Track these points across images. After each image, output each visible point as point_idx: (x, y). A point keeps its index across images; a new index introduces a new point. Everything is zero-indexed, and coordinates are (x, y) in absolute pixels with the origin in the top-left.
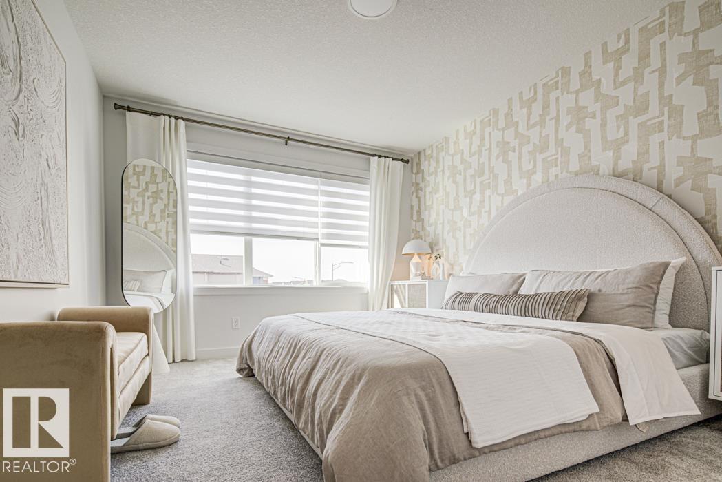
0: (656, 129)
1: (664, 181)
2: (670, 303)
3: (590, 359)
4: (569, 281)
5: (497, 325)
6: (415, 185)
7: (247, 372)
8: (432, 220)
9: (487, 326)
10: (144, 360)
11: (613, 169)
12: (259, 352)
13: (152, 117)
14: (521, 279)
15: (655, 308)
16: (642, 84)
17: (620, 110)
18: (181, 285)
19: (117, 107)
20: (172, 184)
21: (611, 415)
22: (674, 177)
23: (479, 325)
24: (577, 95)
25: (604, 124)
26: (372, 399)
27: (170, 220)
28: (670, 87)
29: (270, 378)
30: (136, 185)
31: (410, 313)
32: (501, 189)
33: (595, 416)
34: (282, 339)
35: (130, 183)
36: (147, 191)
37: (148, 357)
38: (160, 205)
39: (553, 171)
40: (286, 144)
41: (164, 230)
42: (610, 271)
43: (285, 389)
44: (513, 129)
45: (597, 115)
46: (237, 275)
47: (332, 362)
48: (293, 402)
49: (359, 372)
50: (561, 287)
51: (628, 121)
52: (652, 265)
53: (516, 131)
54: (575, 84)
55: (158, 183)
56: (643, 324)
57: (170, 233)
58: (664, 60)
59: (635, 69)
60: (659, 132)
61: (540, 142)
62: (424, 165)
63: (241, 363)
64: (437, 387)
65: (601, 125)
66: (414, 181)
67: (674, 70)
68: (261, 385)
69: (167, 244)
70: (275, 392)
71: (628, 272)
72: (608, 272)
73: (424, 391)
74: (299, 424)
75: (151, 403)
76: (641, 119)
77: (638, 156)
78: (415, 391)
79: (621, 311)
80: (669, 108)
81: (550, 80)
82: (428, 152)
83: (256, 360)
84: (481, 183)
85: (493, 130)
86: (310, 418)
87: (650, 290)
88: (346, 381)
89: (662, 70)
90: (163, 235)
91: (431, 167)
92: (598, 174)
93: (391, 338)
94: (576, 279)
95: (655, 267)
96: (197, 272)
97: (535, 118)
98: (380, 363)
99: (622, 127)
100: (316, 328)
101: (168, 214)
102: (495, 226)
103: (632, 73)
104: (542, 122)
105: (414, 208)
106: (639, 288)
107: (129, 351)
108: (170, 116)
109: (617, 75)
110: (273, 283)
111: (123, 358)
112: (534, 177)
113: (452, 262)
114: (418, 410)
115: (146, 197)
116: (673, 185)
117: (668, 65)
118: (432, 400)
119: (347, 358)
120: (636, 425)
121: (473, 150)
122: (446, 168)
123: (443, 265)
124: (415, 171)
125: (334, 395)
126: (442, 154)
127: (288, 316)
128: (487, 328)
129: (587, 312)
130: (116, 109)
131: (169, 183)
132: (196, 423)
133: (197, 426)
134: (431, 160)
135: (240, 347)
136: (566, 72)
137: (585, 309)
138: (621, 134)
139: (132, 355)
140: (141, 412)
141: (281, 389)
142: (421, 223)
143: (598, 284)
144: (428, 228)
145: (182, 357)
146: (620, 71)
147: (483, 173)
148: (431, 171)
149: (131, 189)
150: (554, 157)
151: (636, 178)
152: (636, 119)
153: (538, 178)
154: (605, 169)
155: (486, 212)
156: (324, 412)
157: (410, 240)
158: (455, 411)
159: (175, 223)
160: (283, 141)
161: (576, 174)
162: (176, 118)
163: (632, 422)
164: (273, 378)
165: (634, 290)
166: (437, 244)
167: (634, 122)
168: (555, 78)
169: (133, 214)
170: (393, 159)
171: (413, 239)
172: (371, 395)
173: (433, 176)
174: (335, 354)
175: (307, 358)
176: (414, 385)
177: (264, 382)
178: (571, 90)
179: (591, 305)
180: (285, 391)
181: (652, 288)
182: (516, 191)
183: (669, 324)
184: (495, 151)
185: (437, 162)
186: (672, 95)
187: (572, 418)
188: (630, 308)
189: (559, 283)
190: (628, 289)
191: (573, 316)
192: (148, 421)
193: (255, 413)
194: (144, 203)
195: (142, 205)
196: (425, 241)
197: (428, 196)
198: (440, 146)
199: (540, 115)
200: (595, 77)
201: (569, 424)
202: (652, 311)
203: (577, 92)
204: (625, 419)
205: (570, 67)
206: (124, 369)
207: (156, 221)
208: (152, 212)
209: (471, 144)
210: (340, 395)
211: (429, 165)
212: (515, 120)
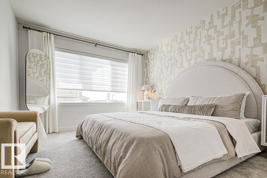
0: (238, 44)
1: (241, 63)
2: (244, 109)
3: (222, 131)
4: (207, 100)
5: (182, 118)
6: (145, 64)
7: (80, 137)
8: (152, 78)
9: (178, 118)
10: (34, 134)
11: (222, 58)
12: (85, 129)
13: (39, 33)
14: (188, 100)
15: (240, 111)
16: (232, 27)
17: (224, 37)
18: (52, 102)
19: (24, 27)
20: (49, 61)
21: (232, 154)
22: (245, 62)
23: (174, 118)
24: (208, 31)
25: (218, 42)
26: (139, 152)
27: (48, 76)
28: (243, 28)
29: (90, 141)
30: (34, 61)
31: (146, 113)
32: (179, 66)
33: (226, 155)
34: (95, 124)
35: (31, 60)
36: (38, 64)
37: (36, 133)
38: (44, 70)
39: (199, 59)
40: (96, 46)
41: (45, 80)
42: (223, 97)
43: (97, 145)
44: (183, 43)
45: (215, 39)
46: (76, 98)
47: (119, 135)
48: (101, 152)
49: (132, 140)
50: (204, 103)
51: (227, 41)
52: (239, 95)
53: (185, 44)
54: (207, 27)
55: (43, 61)
56: (236, 117)
57: (48, 81)
58: (241, 18)
59: (230, 21)
60: (239, 45)
61: (194, 48)
62: (149, 56)
63: (77, 134)
64: (167, 146)
65: (217, 42)
66: (145, 62)
67: (245, 22)
68: (86, 143)
69: (47, 85)
70: (92, 146)
71: (230, 97)
72: (222, 97)
73: (161, 148)
74: (104, 162)
75: (38, 152)
76: (232, 40)
77: (231, 54)
78: (158, 149)
79: (228, 112)
80: (243, 36)
81: (198, 25)
82: (151, 52)
83: (84, 133)
84: (171, 63)
85: (176, 44)
86: (109, 160)
87: (238, 104)
88: (126, 144)
89: (240, 22)
90: (45, 82)
91: (152, 57)
92: (216, 60)
93: (143, 124)
94: (210, 100)
95: (240, 95)
96: (59, 97)
97: (192, 39)
98: (142, 136)
99: (225, 43)
100: (109, 119)
101: (47, 73)
102: (177, 80)
103: (228, 23)
104: (194, 41)
105: (145, 72)
106: (234, 103)
107: (26, 131)
108: (47, 33)
109: (223, 23)
110: (90, 101)
111: (22, 135)
112: (191, 61)
113: (160, 93)
114: (160, 158)
115: (38, 66)
116: (244, 65)
117: (242, 20)
118: (165, 152)
119: (126, 133)
120: (240, 158)
121: (168, 51)
122: (158, 58)
123: (157, 94)
124: (145, 59)
125: (121, 150)
126: (156, 52)
127: (97, 114)
128: (179, 119)
129: (215, 112)
130: (24, 28)
131: (47, 61)
132: (58, 161)
133: (58, 162)
134: (152, 55)
135: (77, 127)
136: (203, 22)
137: (214, 111)
138: (224, 45)
139: (27, 133)
140: (34, 156)
141: (95, 146)
142: (148, 78)
143: (218, 101)
144: (151, 80)
145: (52, 131)
146: (224, 22)
147: (172, 60)
148: (152, 59)
149: (32, 63)
150: (199, 54)
151: (230, 62)
152: (230, 40)
153: (193, 62)
154: (219, 58)
155: (173, 74)
156: (117, 158)
157: (144, 85)
158: (174, 156)
159: (50, 77)
160: (95, 45)
161: (208, 60)
162: (50, 33)
163: (239, 157)
164: (92, 140)
165: (233, 104)
166: (154, 86)
167: (229, 41)
168: (199, 24)
169: (32, 73)
170: (138, 54)
171: (145, 84)
172: (138, 150)
173: (153, 61)
174: (119, 132)
175: (107, 132)
176: (157, 146)
177: (87, 142)
178: (206, 29)
179: (216, 109)
180: (97, 147)
181: (239, 103)
182: (185, 66)
183: (244, 117)
184: (176, 52)
185: (154, 55)
186: (244, 31)
187: (218, 156)
188: (231, 111)
189: (203, 101)
190: (230, 103)
191: (210, 114)
192: (35, 161)
193: (84, 156)
194: (37, 69)
195: (36, 69)
196: (150, 85)
197: (150, 68)
198: (155, 49)
199: (194, 38)
200: (215, 24)
201: (217, 159)
202: (239, 112)
203: (208, 30)
204: (236, 155)
205: (205, 20)
206: (23, 140)
207: (42, 76)
208: (40, 72)
209: (167, 49)
210: (123, 150)
211: (151, 57)
212: (184, 40)
